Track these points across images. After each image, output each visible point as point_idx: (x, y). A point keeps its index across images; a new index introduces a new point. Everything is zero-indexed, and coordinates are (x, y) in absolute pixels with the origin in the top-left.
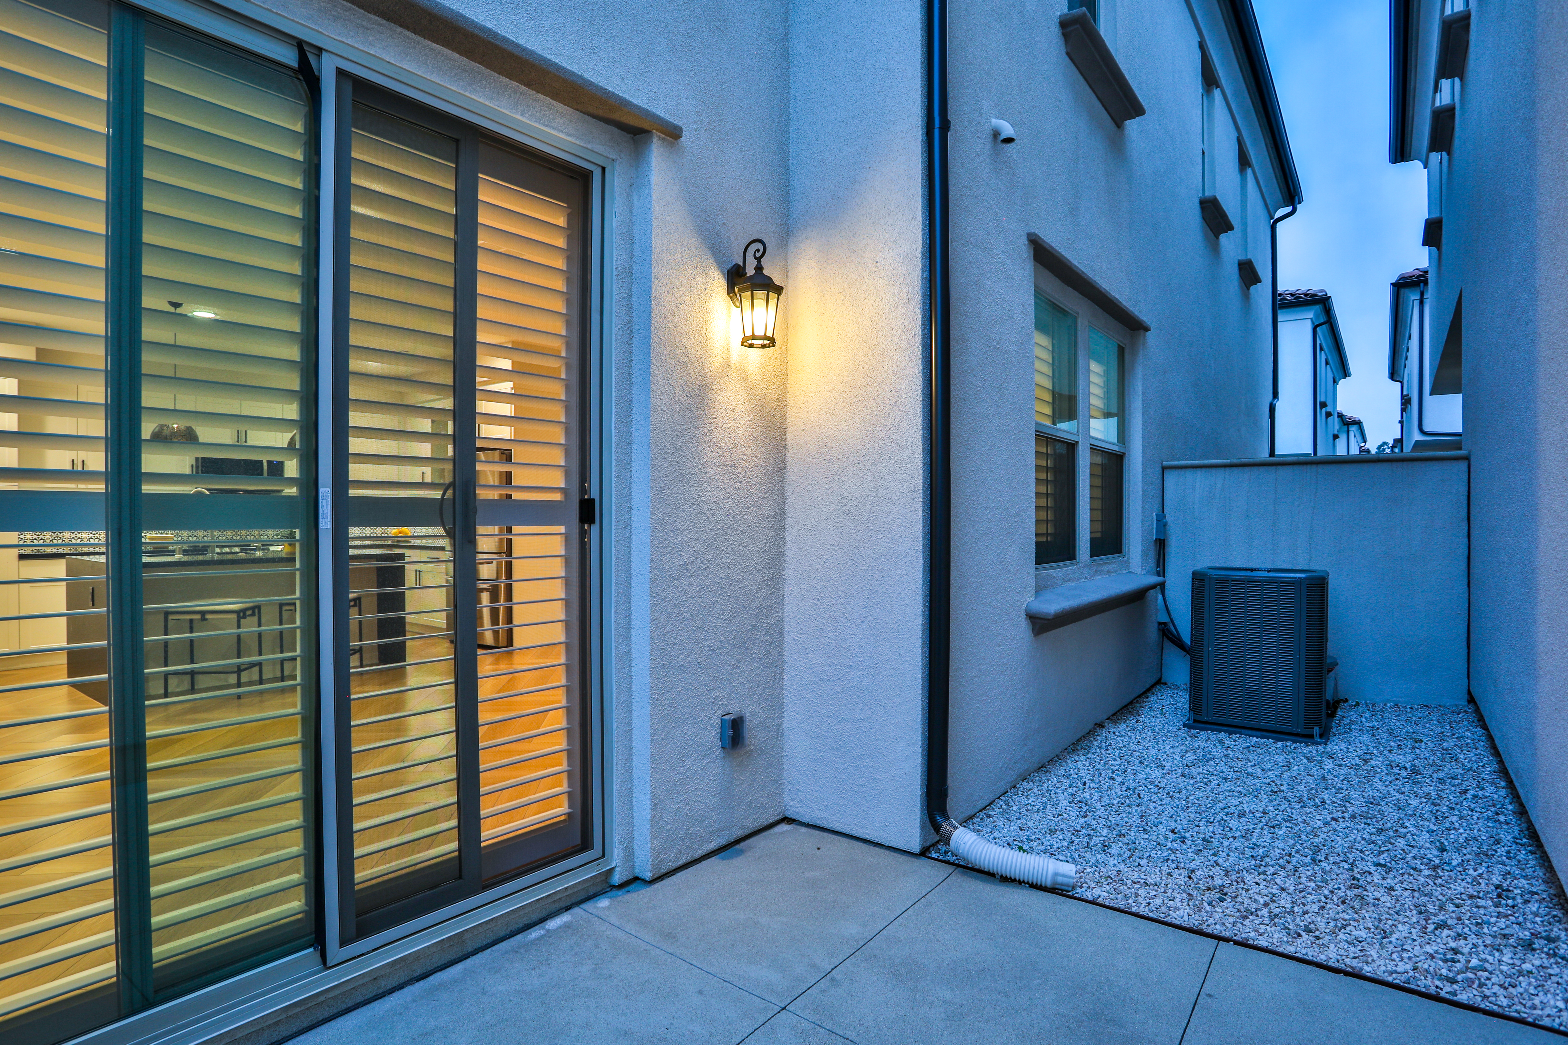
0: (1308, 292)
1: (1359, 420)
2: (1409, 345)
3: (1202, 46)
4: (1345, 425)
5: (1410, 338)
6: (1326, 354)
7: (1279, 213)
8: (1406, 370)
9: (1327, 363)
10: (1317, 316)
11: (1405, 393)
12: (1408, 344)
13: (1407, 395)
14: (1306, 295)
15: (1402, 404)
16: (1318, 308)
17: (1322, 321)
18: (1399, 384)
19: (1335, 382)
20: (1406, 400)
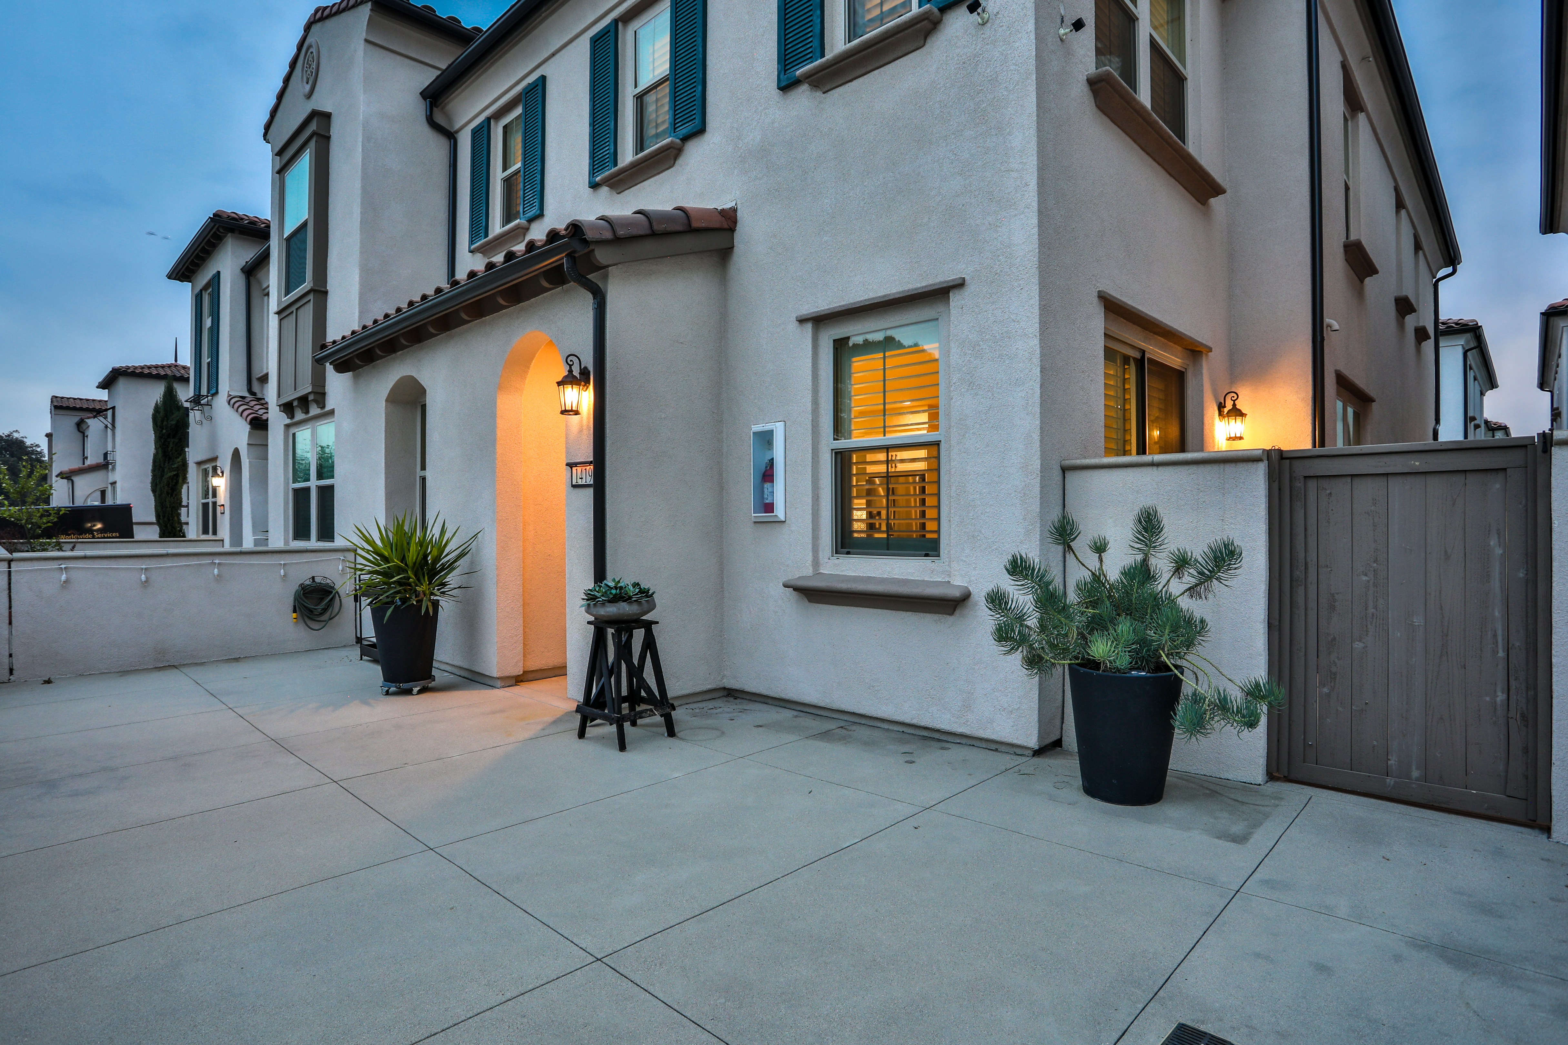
0: (1459, 322)
1: (1506, 426)
2: (1559, 361)
3: (1397, 190)
4: (1489, 430)
5: (1560, 356)
6: (1474, 372)
7: (1441, 274)
8: (1556, 382)
9: (1475, 379)
10: (1467, 342)
11: (1555, 406)
12: (1557, 360)
13: (1557, 409)
14: (1457, 324)
15: (1552, 415)
16: (1468, 336)
17: (1472, 346)
18: (1550, 393)
19: (1482, 394)
20: (1556, 413)
